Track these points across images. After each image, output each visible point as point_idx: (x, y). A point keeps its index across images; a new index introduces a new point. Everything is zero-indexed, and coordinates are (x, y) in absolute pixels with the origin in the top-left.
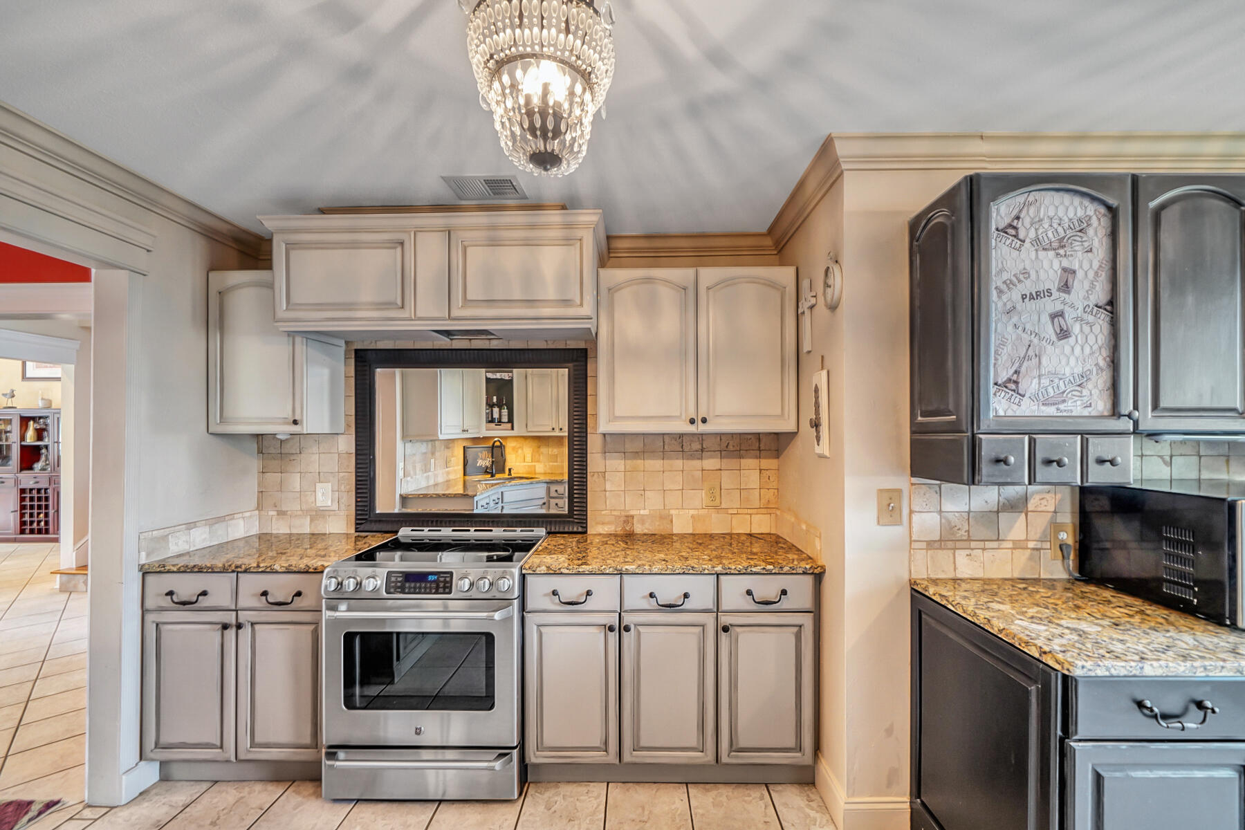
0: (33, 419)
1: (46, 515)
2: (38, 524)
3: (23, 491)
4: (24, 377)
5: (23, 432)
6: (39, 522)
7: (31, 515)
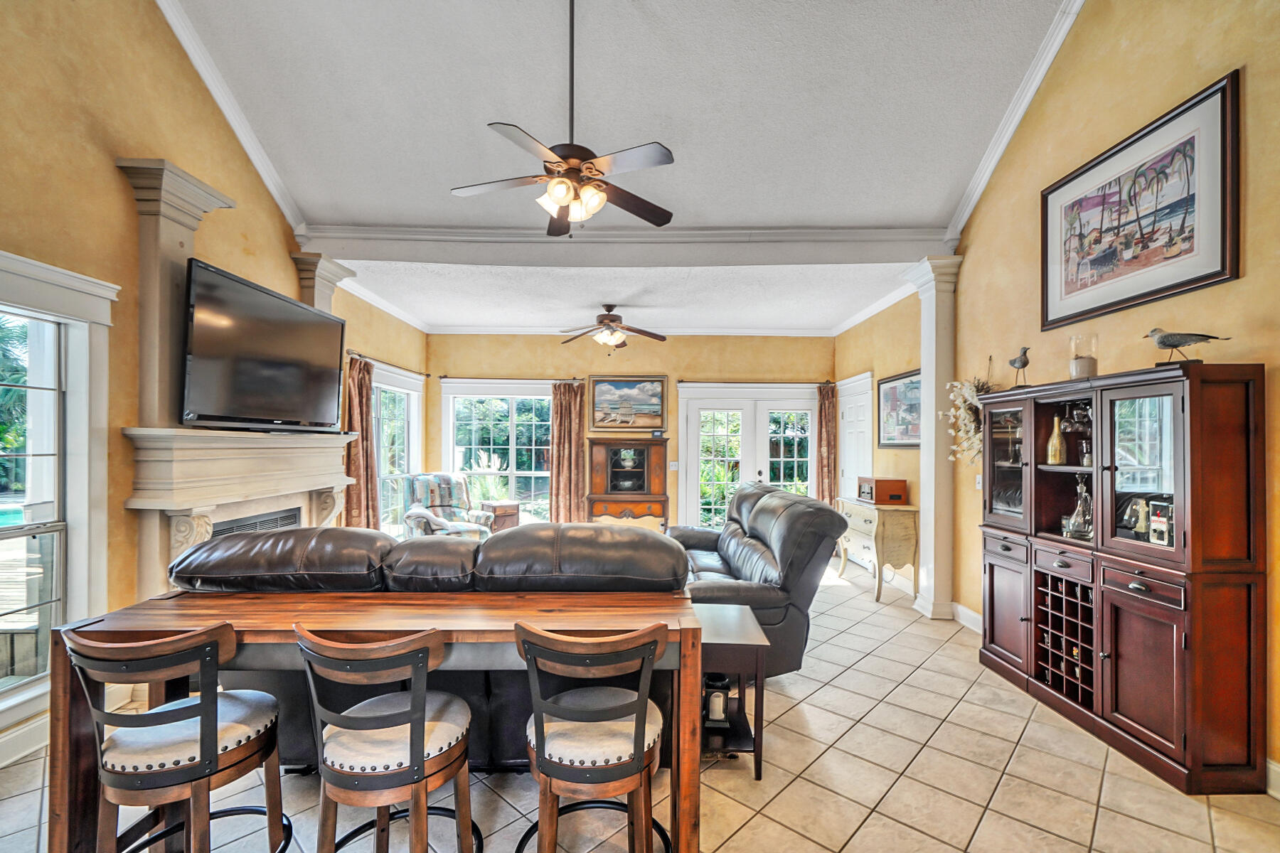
0: (1060, 409)
1: (1087, 656)
2: (1071, 671)
3: (1041, 578)
4: (1047, 324)
5: (1041, 441)
6: (1071, 667)
7: (1056, 642)
